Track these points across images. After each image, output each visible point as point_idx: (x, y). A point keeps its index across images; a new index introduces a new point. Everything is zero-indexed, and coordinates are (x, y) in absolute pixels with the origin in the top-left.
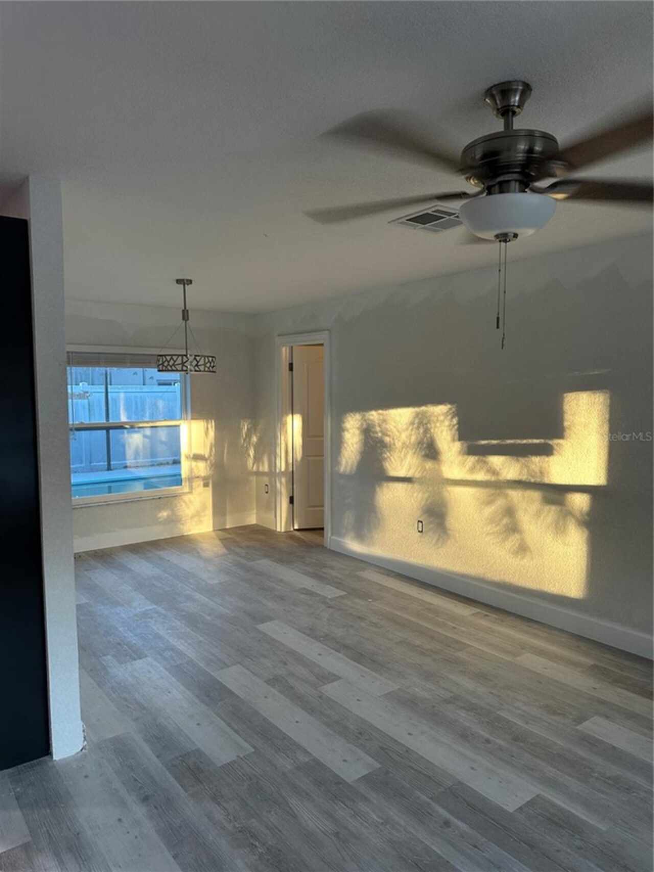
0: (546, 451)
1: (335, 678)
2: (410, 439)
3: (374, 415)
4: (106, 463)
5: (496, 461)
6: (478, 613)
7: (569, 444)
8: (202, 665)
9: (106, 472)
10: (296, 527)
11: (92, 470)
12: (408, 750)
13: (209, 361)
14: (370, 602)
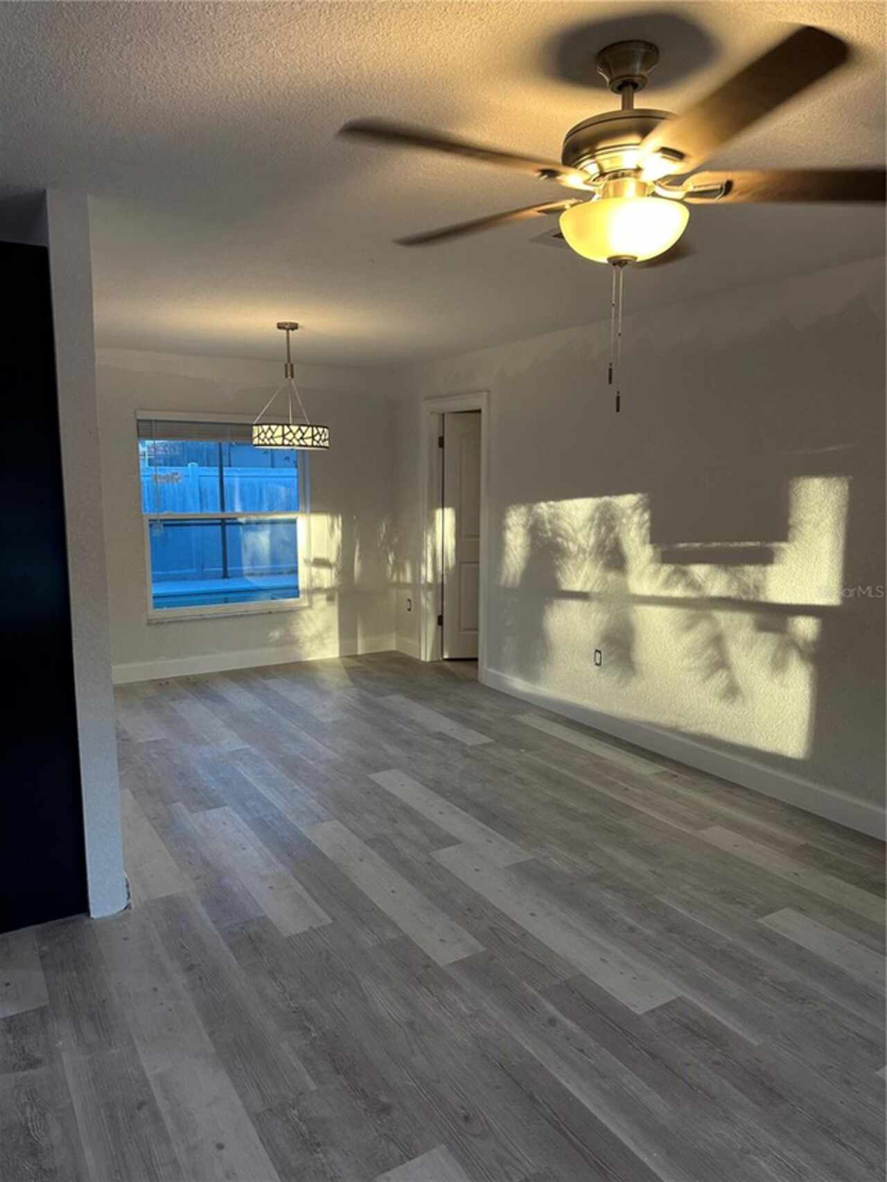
0: (765, 558)
1: (452, 841)
2: (588, 542)
3: (544, 508)
4: (222, 569)
5: (699, 571)
6: (664, 773)
7: (793, 548)
8: (291, 818)
9: (221, 581)
10: (446, 656)
11: (204, 577)
12: (525, 934)
13: (318, 433)
14: (522, 753)
